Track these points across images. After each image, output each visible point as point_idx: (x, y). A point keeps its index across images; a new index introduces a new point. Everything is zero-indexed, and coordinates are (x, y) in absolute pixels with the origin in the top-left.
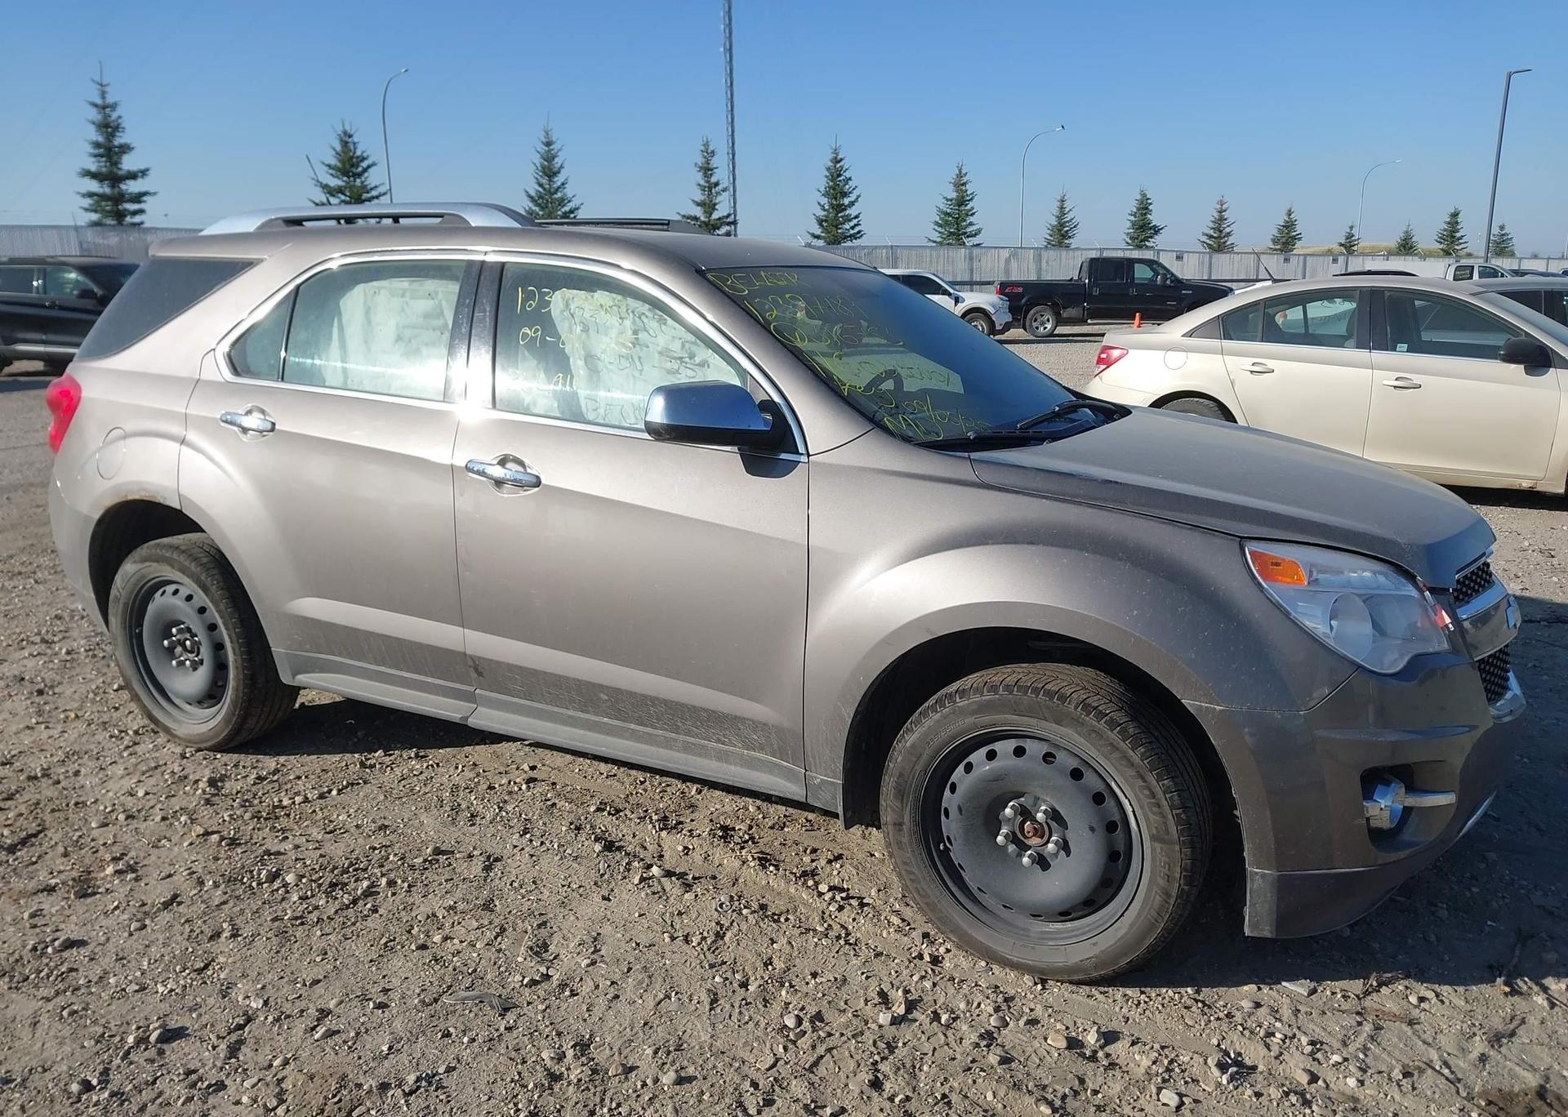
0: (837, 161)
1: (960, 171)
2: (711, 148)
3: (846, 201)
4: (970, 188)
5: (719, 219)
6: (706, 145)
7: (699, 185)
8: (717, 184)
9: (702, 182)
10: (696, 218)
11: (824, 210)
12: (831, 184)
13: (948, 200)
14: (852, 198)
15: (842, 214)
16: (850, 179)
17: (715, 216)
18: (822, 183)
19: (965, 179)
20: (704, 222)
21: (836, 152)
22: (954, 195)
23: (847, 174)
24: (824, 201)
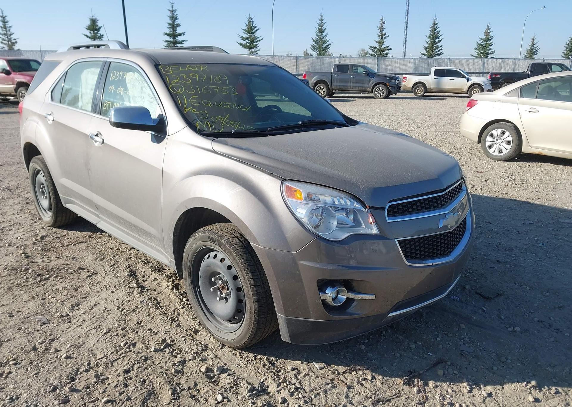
0: (435, 24)
1: (488, 27)
2: (384, 21)
3: (437, 40)
4: (491, 34)
5: (385, 48)
6: (382, 19)
7: (378, 35)
8: (385, 34)
9: (379, 34)
10: (375, 48)
11: (428, 44)
12: (432, 33)
13: (482, 39)
14: (440, 39)
15: (435, 45)
16: (440, 31)
17: (383, 46)
18: (428, 33)
19: (490, 31)
20: (379, 49)
21: (435, 21)
22: (484, 37)
23: (439, 30)
24: (428, 40)
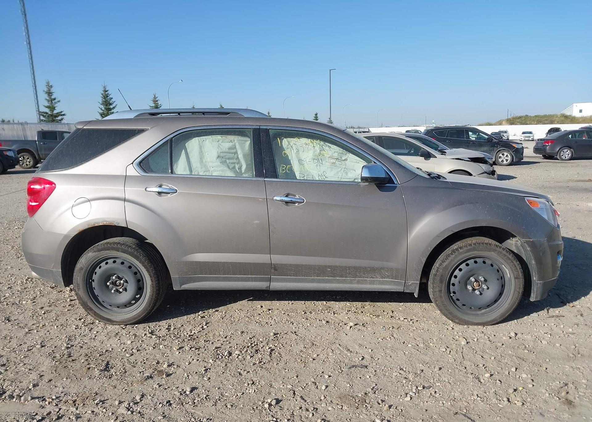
0: (106, 91)
1: (155, 96)
2: (50, 84)
3: (111, 107)
4: (159, 103)
5: (58, 113)
6: (48, 83)
7: (46, 99)
8: (55, 99)
9: (48, 98)
10: (47, 113)
11: (102, 110)
12: (104, 100)
13: (151, 107)
14: (114, 105)
15: (110, 112)
16: (112, 98)
17: (55, 112)
18: (100, 99)
19: (157, 99)
20: (50, 114)
21: (105, 87)
22: (154, 105)
23: (111, 96)
24: (102, 107)
